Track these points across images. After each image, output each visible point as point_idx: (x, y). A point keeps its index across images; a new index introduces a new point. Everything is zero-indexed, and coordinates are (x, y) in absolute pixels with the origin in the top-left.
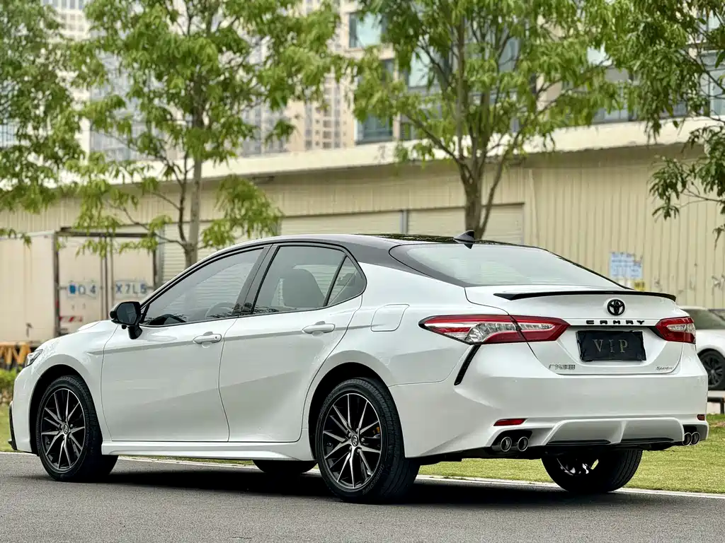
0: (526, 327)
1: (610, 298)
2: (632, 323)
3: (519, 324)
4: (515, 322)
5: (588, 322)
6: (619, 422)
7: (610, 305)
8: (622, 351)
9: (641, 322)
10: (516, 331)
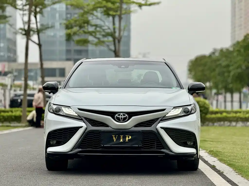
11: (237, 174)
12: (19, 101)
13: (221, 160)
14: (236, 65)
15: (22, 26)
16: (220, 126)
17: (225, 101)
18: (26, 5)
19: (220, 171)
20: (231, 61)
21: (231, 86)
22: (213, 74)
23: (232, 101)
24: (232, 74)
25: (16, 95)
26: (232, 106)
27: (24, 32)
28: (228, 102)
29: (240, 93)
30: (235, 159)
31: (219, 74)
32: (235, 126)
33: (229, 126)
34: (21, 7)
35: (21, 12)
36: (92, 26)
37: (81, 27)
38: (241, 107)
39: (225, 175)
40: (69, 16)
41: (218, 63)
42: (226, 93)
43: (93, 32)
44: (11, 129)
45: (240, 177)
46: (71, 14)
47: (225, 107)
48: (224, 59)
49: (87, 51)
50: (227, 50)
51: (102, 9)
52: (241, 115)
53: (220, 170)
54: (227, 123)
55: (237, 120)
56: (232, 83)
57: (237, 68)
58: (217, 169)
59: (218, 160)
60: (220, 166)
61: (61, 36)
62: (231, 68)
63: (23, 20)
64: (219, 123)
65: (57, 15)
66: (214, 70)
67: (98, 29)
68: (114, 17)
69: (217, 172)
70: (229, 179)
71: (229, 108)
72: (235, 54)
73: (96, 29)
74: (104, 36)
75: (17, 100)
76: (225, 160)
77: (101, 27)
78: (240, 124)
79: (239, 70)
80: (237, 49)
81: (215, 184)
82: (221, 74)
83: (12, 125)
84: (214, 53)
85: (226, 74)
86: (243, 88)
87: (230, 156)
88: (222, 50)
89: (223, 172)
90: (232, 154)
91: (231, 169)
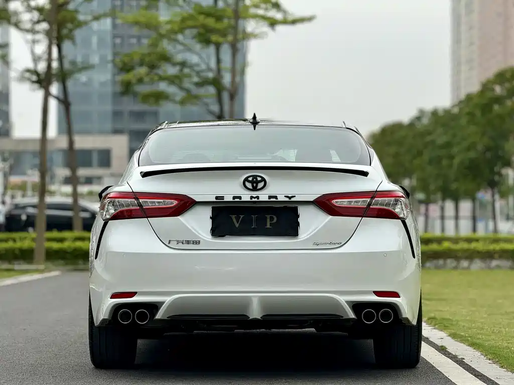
0: (149, 203)
1: (247, 173)
2: (277, 199)
3: (141, 201)
4: (137, 199)
5: (217, 198)
6: (250, 297)
7: (246, 180)
8: (268, 226)
9: (290, 198)
10: (138, 208)
11: (490, 362)
12: (24, 217)
13: (454, 336)
14: (465, 144)
15: (31, 65)
16: (438, 268)
17: (443, 218)
18: (38, 22)
19: (457, 356)
20: (454, 136)
21: (454, 186)
22: (417, 162)
23: (457, 218)
24: (456, 161)
25: (17, 206)
26: (457, 226)
27: (34, 78)
28: (450, 218)
29: (474, 200)
30: (481, 334)
31: (430, 162)
32: (468, 268)
33: (455, 268)
34: (28, 26)
35: (29, 37)
36: (174, 64)
37: (152, 67)
38: (474, 229)
39: (468, 365)
40: (118, 41)
41: (429, 138)
42: (444, 199)
43: (176, 77)
44: (17, 276)
45: (498, 367)
46: (122, 37)
47: (443, 230)
48: (440, 130)
49: (155, 114)
50: (447, 112)
51: (195, 31)
52: (479, 246)
53: (457, 354)
54: (450, 262)
55: (471, 255)
56: (456, 180)
57: (468, 149)
58: (450, 354)
59: (449, 336)
60: (455, 347)
61: (103, 84)
62: (455, 150)
63: (33, 53)
64: (435, 262)
65: (95, 40)
66: (420, 154)
67: (186, 71)
68: (218, 46)
69: (451, 358)
70: (478, 372)
71: (450, 232)
72: (464, 121)
73: (181, 70)
74: (198, 85)
75: (20, 216)
76: (462, 336)
77: (191, 67)
78: (477, 264)
79: (472, 154)
80: (467, 110)
81: (453, 381)
82: (436, 161)
83: (16, 267)
84: (418, 118)
85: (445, 162)
86: (479, 190)
87: (470, 329)
88: (435, 113)
89: (464, 359)
90: (473, 325)
91: (477, 352)
